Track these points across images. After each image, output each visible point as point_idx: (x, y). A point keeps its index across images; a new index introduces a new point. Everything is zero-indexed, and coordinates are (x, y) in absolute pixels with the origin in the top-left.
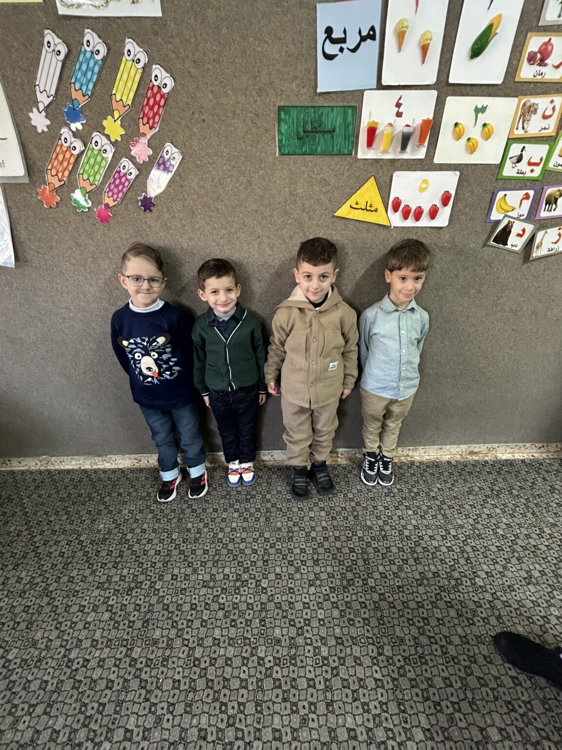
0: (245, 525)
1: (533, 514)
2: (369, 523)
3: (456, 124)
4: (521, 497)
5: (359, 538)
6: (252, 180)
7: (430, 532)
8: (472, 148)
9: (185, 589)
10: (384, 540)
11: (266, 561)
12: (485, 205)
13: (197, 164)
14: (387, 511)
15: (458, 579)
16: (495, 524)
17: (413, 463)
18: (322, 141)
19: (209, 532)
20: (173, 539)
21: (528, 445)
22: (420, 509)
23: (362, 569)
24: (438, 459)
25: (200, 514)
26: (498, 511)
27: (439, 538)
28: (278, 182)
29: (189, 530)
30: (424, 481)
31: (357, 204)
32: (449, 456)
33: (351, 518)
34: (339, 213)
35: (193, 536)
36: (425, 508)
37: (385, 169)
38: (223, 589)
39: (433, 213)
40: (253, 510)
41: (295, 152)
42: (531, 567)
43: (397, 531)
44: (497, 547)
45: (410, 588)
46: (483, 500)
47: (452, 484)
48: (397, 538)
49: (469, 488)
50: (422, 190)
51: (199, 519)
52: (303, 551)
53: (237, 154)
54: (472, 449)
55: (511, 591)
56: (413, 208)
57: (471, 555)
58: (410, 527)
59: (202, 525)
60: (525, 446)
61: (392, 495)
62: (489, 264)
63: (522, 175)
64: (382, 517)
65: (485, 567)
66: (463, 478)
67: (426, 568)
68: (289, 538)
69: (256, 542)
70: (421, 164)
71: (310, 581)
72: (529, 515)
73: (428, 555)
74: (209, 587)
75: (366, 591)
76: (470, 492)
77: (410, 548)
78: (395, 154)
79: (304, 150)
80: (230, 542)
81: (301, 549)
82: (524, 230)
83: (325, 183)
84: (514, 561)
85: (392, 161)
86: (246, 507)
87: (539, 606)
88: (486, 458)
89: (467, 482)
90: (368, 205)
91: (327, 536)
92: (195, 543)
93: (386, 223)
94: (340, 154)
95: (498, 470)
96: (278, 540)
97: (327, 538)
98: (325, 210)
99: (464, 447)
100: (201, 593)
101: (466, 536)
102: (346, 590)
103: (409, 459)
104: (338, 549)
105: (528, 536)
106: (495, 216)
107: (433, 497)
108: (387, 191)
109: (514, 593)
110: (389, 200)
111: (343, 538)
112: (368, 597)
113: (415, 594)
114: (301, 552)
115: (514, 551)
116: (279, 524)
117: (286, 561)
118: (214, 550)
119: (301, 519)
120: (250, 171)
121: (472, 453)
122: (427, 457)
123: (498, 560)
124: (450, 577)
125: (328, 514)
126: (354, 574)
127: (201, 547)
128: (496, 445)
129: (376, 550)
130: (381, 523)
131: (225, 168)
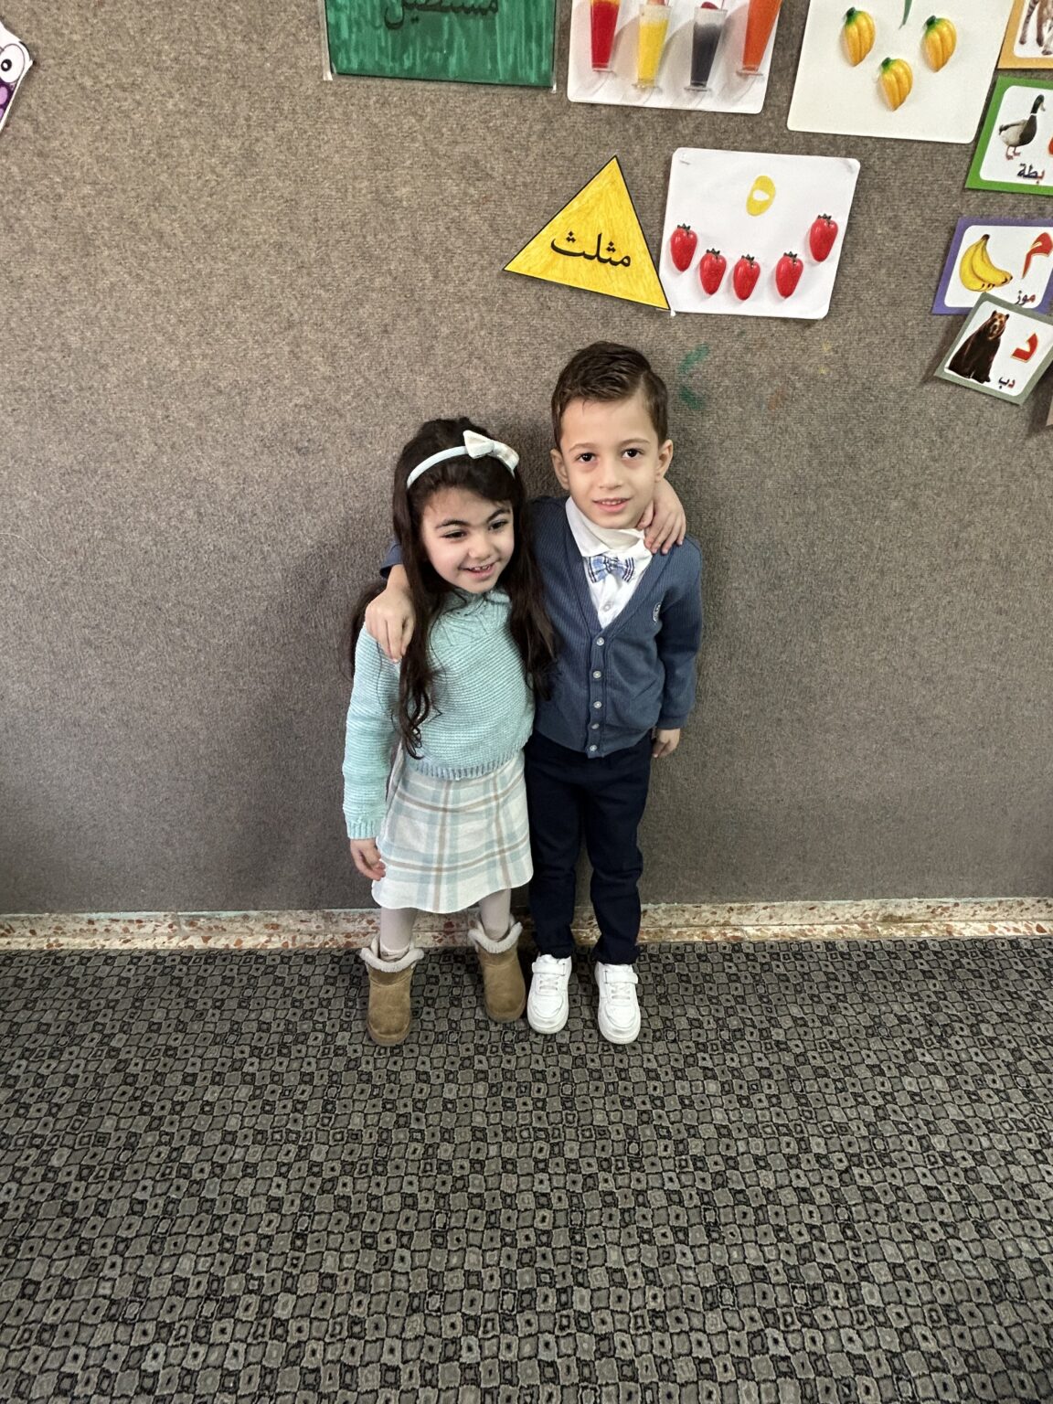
0: (265, 1122)
1: (1025, 1093)
2: (599, 1118)
3: (851, 14)
4: (1001, 1045)
5: (569, 1162)
6: (259, 148)
7: (757, 1147)
8: (896, 93)
9: (53, 1327)
10: (633, 1169)
11: (302, 1236)
12: (930, 263)
13: (83, 88)
14: (652, 1084)
15: (816, 1287)
16: (927, 1123)
17: (737, 946)
18: (460, 40)
19: (160, 1144)
20: (50, 1169)
21: (1029, 901)
22: (741, 1077)
23: (562, 1256)
24: (802, 933)
25: (145, 1089)
26: (939, 1083)
27: (778, 1162)
28: (336, 159)
29: (102, 1140)
30: (761, 997)
31: (571, 239)
32: (832, 928)
33: (555, 1104)
34: (518, 265)
35: (110, 1157)
36: (751, 1074)
37: (649, 139)
38: (161, 1326)
39: (788, 279)
40: (292, 1079)
41: (382, 68)
42: (1010, 1250)
43: (670, 1143)
44: (927, 1188)
45: (683, 1316)
46: (905, 1053)
47: (832, 1007)
48: (669, 1164)
49: (873, 1018)
50: (755, 208)
51: (138, 1105)
52: (409, 1202)
53: (203, 62)
54: (890, 910)
55: (951, 1322)
56: (732, 259)
57: (859, 1212)
58: (708, 1131)
59: (143, 1121)
60: (1021, 904)
61: (671, 1035)
62: (940, 432)
63: (1032, 182)
64: (638, 1100)
65: (890, 1249)
66: (861, 988)
67: (735, 1255)
68: (376, 1163)
69: (284, 1176)
70: (751, 131)
71: (413, 1296)
72: (1017, 1096)
73: (745, 1215)
74: (125, 1322)
75: (562, 1328)
76: (874, 1029)
77: (701, 1193)
78: (678, 95)
79: (407, 64)
80: (213, 1174)
81: (405, 1196)
82: (1033, 342)
83: (472, 169)
84: (967, 1231)
85: (671, 117)
86: (277, 1068)
87: (1021, 1367)
88: (925, 934)
89: (871, 1000)
90: (604, 244)
91: (481, 1157)
92: (111, 1178)
93: (658, 302)
94: (515, 83)
95: (950, 967)
96: (348, 1168)
97: (482, 1163)
98: (480, 253)
99: (870, 905)
100: (96, 1342)
101: (850, 1157)
102: (509, 1325)
103: (729, 933)
104: (505, 1195)
105: (1008, 1158)
106: (957, 295)
107: (778, 1043)
108: (657, 205)
109: (956, 1329)
110: (661, 232)
111: (525, 1166)
112: (566, 1346)
113: (694, 1336)
114: (404, 1206)
115: (969, 1201)
116: (357, 1122)
117: (356, 1235)
118: (161, 1203)
119: (419, 1105)
120: (248, 119)
121: (889, 919)
122: (776, 930)
123: (927, 1227)
124: (793, 1282)
125: (494, 1090)
126: (539, 1272)
127: (126, 1190)
128: (952, 900)
129: (609, 1200)
130: (631, 1117)
131: (170, 105)
